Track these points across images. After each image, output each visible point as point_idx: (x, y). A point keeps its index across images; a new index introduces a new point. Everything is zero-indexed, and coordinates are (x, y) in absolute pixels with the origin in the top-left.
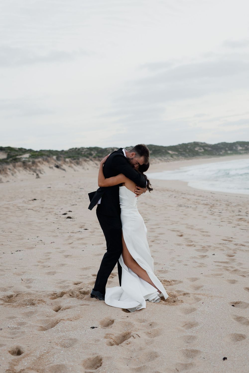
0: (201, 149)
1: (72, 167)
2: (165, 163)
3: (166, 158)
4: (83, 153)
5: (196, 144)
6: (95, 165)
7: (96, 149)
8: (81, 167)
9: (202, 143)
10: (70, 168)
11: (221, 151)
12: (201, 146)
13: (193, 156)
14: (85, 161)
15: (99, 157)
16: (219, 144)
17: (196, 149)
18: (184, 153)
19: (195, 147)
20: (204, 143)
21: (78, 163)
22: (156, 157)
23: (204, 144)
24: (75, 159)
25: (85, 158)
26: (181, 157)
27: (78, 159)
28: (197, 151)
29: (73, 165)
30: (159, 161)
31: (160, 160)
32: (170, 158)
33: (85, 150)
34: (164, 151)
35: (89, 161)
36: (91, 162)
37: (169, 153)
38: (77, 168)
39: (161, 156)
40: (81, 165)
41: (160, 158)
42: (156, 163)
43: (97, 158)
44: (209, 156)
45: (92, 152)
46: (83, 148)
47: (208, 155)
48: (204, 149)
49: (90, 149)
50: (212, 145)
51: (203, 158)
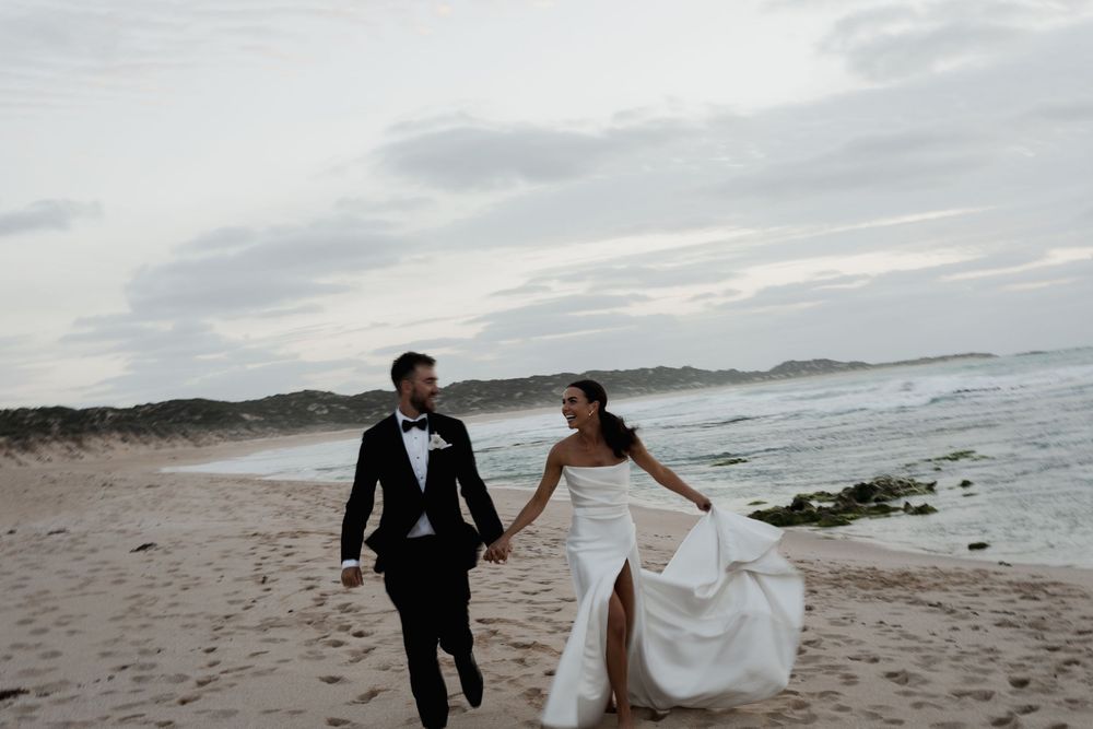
0: (322, 409)
1: (13, 457)
2: (232, 444)
3: (235, 432)
4: (26, 422)
5: (309, 396)
6: (65, 451)
7: (59, 412)
8: (33, 456)
9: (324, 394)
10: (8, 459)
11: (369, 413)
12: (321, 401)
13: (300, 426)
14: (42, 441)
15: (75, 432)
16: (366, 394)
17: (311, 408)
18: (281, 417)
19: (308, 404)
20: (329, 393)
21: (26, 448)
22: (210, 430)
23: (330, 396)
24: (17, 438)
25: (41, 436)
26: (269, 428)
27: (27, 438)
28: (313, 412)
29: (13, 451)
30: (218, 439)
31: (219, 436)
32: (244, 431)
33: (30, 415)
34: (230, 414)
35: (50, 442)
36: (56, 445)
37: (243, 420)
38: (24, 457)
39: (222, 426)
40: (33, 451)
41: (221, 432)
42: (209, 444)
43: (70, 436)
44: (338, 425)
45: (51, 420)
46: (24, 411)
47: (337, 422)
48: (328, 407)
49: (44, 412)
50: (348, 397)
51: (323, 431)
